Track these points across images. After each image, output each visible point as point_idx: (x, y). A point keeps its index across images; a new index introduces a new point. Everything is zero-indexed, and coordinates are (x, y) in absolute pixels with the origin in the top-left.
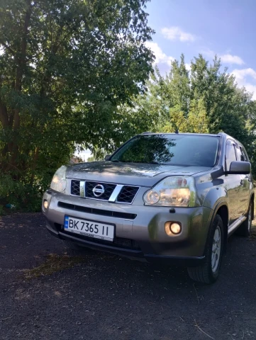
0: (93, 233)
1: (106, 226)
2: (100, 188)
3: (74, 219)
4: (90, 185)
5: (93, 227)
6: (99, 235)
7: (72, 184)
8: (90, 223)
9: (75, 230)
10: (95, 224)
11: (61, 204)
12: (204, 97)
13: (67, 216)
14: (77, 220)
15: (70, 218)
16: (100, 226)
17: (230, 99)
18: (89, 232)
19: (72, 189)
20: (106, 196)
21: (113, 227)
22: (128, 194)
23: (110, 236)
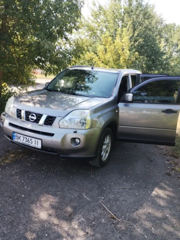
0: (30, 143)
1: (36, 140)
2: (34, 116)
3: (18, 135)
4: (28, 113)
5: (30, 140)
6: (33, 145)
7: (17, 112)
8: (28, 138)
9: (19, 141)
10: (30, 138)
11: (11, 124)
12: (131, 21)
13: (14, 132)
14: (20, 135)
15: (16, 134)
16: (33, 140)
17: (150, 23)
18: (27, 143)
19: (17, 114)
20: (37, 121)
21: (40, 141)
22: (50, 121)
23: (39, 146)
